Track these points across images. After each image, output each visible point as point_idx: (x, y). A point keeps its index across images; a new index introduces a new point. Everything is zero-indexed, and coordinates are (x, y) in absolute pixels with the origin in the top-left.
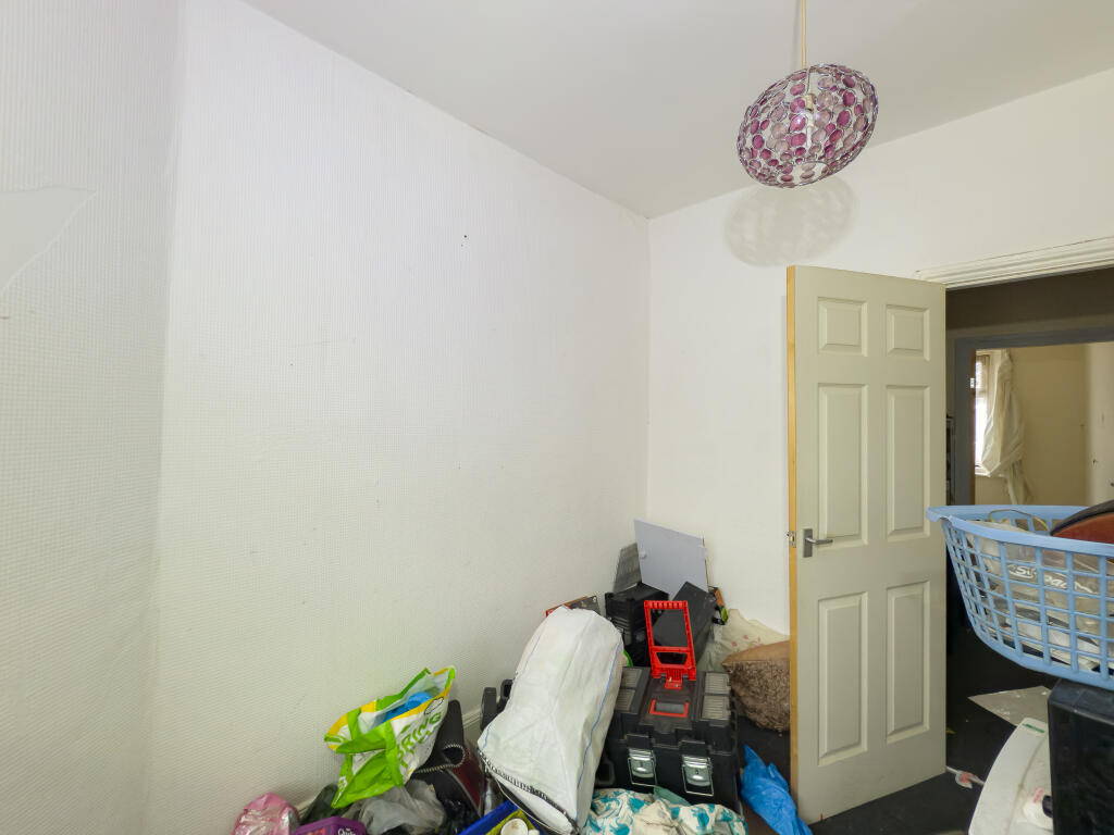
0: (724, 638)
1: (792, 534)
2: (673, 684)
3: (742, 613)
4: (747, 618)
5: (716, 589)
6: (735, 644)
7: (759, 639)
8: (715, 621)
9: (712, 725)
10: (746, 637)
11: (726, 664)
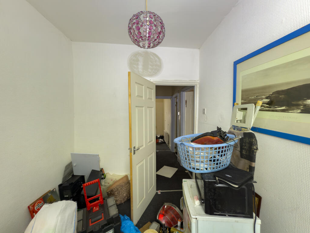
0: (105, 183)
1: (130, 149)
2: (96, 209)
3: (110, 173)
4: (111, 174)
5: (102, 169)
6: (109, 183)
7: (116, 179)
8: (102, 179)
9: (114, 217)
10: (112, 180)
11: (107, 191)
